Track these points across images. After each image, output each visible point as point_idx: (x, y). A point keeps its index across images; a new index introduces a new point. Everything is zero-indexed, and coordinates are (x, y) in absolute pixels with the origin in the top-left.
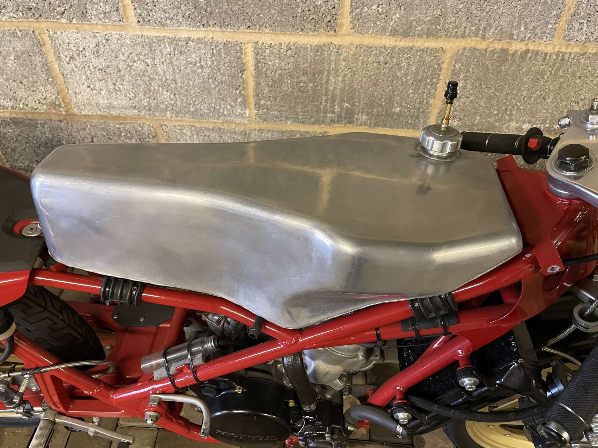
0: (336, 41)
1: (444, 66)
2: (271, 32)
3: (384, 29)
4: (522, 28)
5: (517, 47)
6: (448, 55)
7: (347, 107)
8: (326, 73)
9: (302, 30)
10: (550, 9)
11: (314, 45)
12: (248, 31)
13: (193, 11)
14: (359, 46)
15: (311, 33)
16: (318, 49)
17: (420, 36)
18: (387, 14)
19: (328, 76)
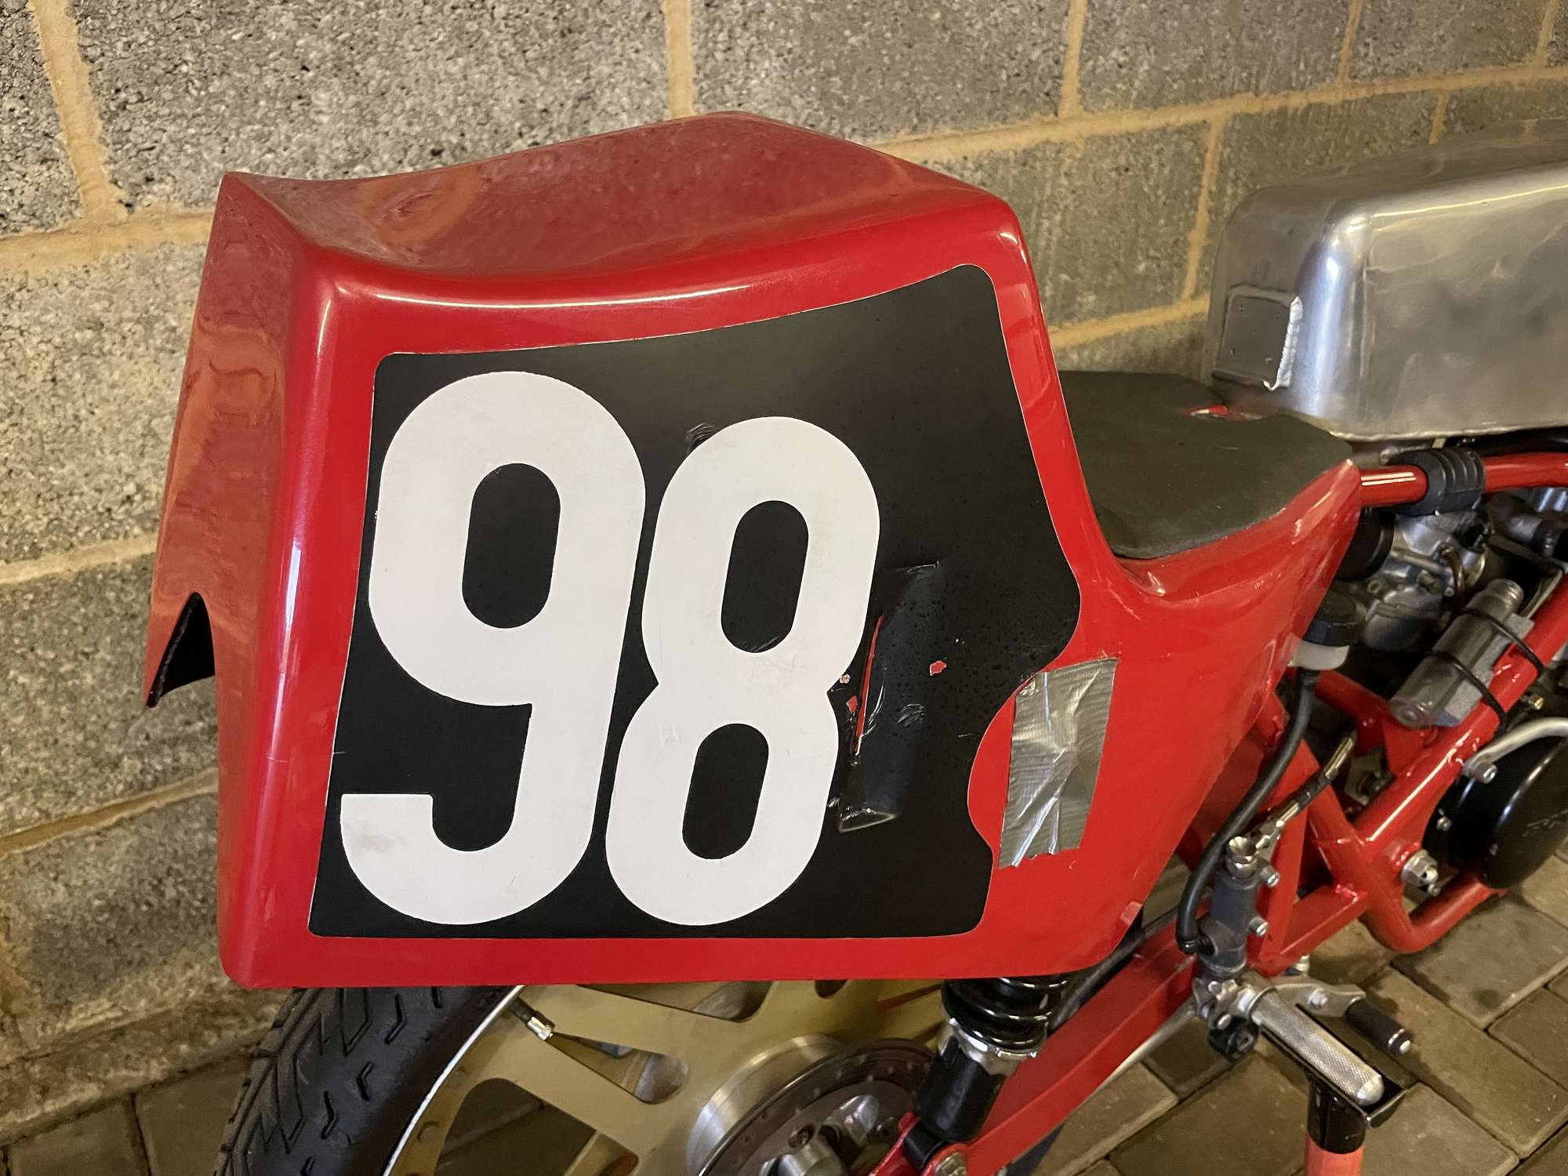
0: (1055, 134)
1: (1208, 156)
2: (954, 132)
3: (1127, 95)
4: (1302, 66)
5: (1297, 101)
6: (1214, 132)
7: (1066, 282)
8: (1036, 210)
9: (1005, 118)
10: (1333, 25)
11: (1019, 150)
12: (913, 137)
13: (816, 106)
14: (1090, 139)
15: (1020, 123)
16: (1027, 158)
17: (1176, 102)
18: (1133, 64)
19: (1039, 215)
